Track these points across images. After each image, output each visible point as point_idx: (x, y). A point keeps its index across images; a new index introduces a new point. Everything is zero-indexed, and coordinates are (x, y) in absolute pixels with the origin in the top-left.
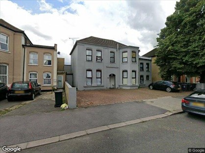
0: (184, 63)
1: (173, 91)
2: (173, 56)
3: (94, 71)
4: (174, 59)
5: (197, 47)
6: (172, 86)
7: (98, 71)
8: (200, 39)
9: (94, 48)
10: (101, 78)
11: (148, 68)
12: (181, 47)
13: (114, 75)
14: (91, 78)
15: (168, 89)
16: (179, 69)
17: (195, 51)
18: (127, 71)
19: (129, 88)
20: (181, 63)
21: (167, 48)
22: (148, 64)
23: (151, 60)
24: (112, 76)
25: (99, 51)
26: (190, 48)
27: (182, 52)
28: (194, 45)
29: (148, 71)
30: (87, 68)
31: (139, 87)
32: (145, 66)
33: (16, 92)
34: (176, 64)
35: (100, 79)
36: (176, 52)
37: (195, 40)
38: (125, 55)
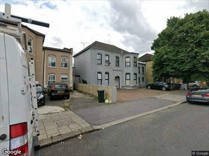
0: (174, 69)
1: (168, 89)
2: (167, 63)
3: (103, 74)
4: (167, 65)
5: (184, 56)
6: (166, 86)
7: (106, 73)
8: (186, 51)
9: (104, 53)
10: (108, 79)
11: (143, 71)
12: (173, 56)
13: (118, 77)
14: (101, 80)
15: (164, 89)
16: (171, 72)
17: (182, 59)
18: (130, 74)
19: (132, 88)
20: (172, 69)
21: (163, 56)
22: (143, 68)
23: (145, 65)
24: (117, 78)
25: (107, 56)
26: (178, 57)
27: (173, 60)
28: (181, 55)
29: (143, 74)
30: (98, 71)
31: (139, 88)
32: (141, 69)
33: (59, 92)
34: (169, 69)
35: (107, 81)
36: (169, 59)
37: (183, 51)
38: (128, 60)
